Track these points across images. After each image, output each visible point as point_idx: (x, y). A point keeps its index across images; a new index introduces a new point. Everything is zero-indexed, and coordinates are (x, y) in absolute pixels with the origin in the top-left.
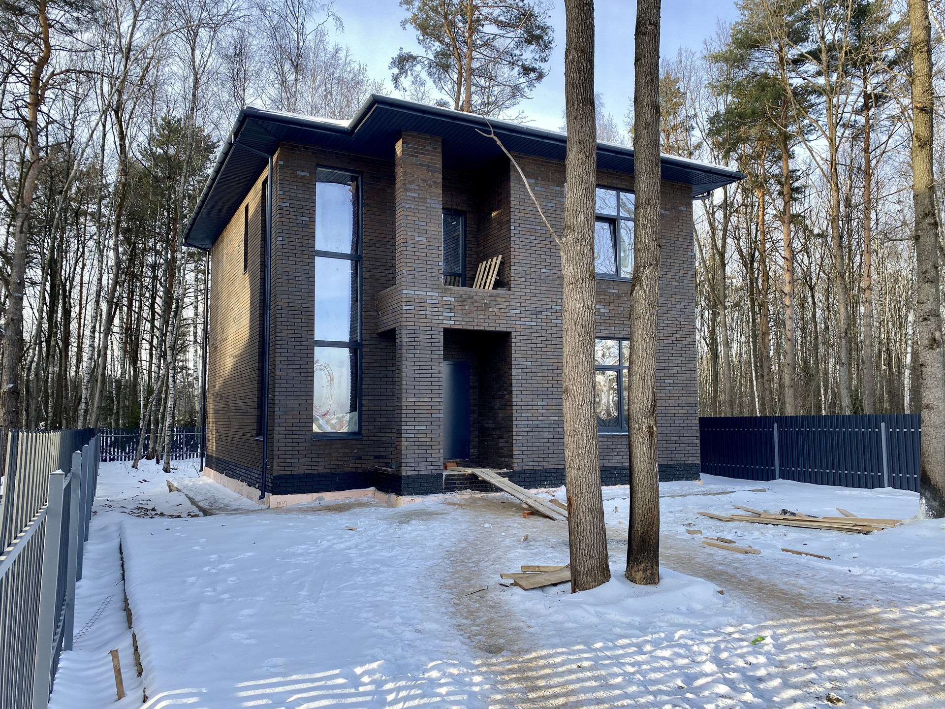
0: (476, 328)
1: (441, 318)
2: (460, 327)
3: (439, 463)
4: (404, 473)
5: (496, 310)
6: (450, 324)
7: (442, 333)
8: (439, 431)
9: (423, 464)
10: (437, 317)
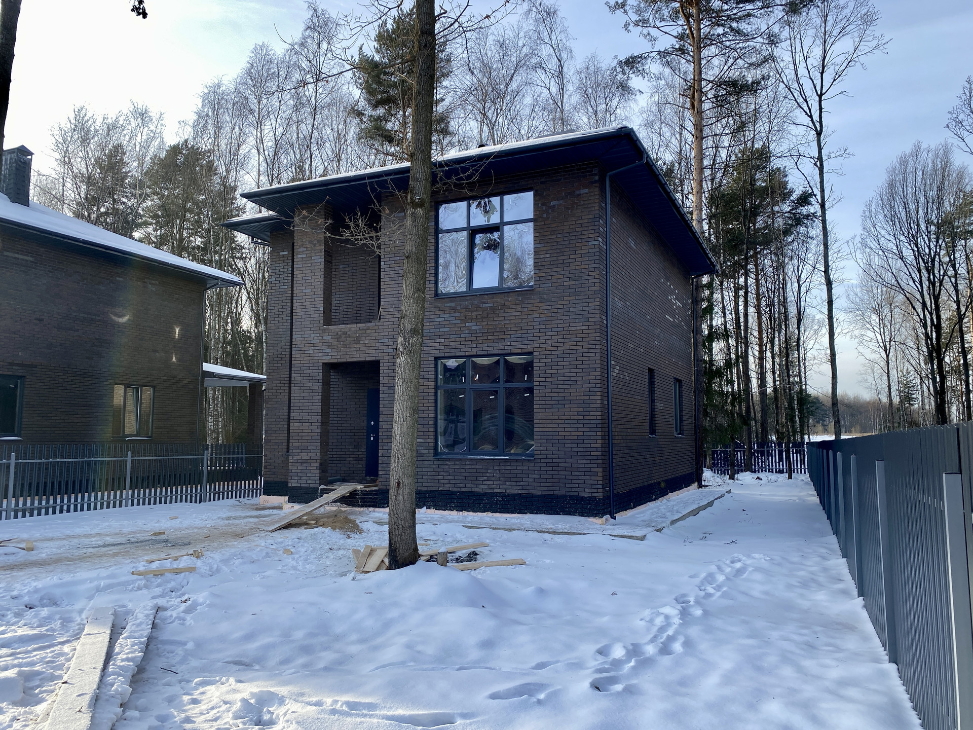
0: (349, 360)
1: (321, 354)
2: (336, 361)
3: (316, 478)
4: (290, 485)
5: (367, 342)
6: (328, 359)
7: (321, 368)
8: (316, 451)
9: (304, 478)
10: (317, 355)
